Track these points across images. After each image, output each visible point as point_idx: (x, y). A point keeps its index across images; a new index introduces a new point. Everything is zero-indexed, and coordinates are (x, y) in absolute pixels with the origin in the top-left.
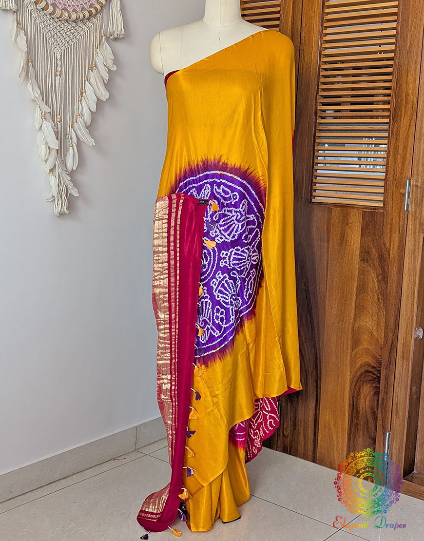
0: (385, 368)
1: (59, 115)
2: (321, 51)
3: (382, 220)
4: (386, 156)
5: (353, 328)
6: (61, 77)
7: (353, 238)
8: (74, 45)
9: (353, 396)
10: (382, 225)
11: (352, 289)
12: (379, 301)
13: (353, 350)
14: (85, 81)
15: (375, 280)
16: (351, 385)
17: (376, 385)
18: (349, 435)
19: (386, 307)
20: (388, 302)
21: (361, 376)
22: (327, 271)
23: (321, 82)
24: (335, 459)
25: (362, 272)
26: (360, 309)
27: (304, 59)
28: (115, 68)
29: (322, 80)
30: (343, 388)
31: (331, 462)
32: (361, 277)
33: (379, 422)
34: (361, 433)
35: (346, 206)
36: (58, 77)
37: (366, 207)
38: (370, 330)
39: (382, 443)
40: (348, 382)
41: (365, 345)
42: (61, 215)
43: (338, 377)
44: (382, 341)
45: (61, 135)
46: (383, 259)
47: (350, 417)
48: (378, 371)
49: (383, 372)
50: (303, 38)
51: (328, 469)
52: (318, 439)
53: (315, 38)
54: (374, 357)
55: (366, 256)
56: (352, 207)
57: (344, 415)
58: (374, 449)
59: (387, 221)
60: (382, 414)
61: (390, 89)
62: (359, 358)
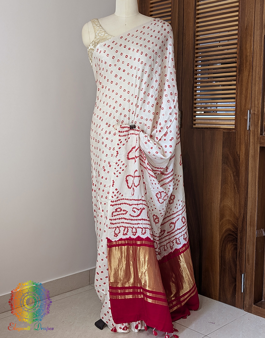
0: (240, 232)
3: (234, 136)
5: (220, 206)
7: (218, 149)
9: (222, 251)
10: (234, 140)
11: (218, 182)
12: (235, 189)
15: (232, 175)
16: (220, 243)
18: (220, 276)
19: (239, 192)
20: (240, 189)
21: (226, 237)
22: (203, 170)
24: (212, 292)
25: (224, 171)
26: (224, 194)
30: (215, 246)
31: (209, 294)
32: (224, 174)
33: (238, 267)
34: (227, 275)
35: (213, 129)
37: (224, 129)
39: (240, 281)
40: (218, 242)
41: (227, 217)
43: (212, 239)
46: (236, 162)
47: (220, 264)
49: (239, 235)
50: (184, 26)
51: (209, 298)
53: (191, 26)
55: (226, 160)
56: (216, 130)
57: (216, 263)
58: (235, 285)
59: (237, 137)
60: (239, 262)
61: (237, 54)
62: (224, 226)
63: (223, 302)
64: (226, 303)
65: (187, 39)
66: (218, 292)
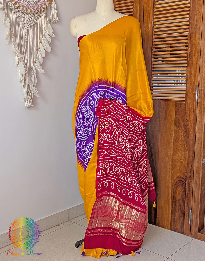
0: (188, 178)
1: (27, 59)
2: (153, 27)
3: (185, 107)
4: (186, 76)
5: (172, 159)
6: (27, 41)
7: (171, 116)
8: (33, 25)
9: (173, 193)
10: (185, 109)
11: (171, 140)
12: (184, 146)
13: (172, 170)
14: (39, 43)
16: (172, 187)
17: (184, 187)
18: (172, 211)
19: (188, 149)
21: (177, 183)
22: (159, 132)
23: (154, 41)
24: (165, 223)
25: (176, 132)
26: (175, 150)
27: (145, 30)
28: (54, 36)
29: (154, 40)
30: (168, 189)
31: (163, 225)
32: (176, 134)
33: (186, 205)
34: (177, 210)
35: (167, 101)
36: (26, 41)
37: (177, 101)
38: (180, 160)
39: (188, 215)
40: (171, 186)
42: (29, 107)
43: (166, 183)
44: (186, 166)
45: (28, 69)
46: (186, 126)
47: (172, 203)
48: (185, 180)
49: (187, 181)
50: (144, 20)
51: (162, 228)
52: (157, 214)
53: (150, 20)
54: (183, 173)
55: (178, 125)
56: (170, 101)
57: (169, 202)
58: (184, 218)
59: (187, 107)
60: (187, 201)
61: (188, 43)
62: (175, 174)
63: (174, 231)
64: (176, 232)
65: (146, 30)
66: (170, 223)
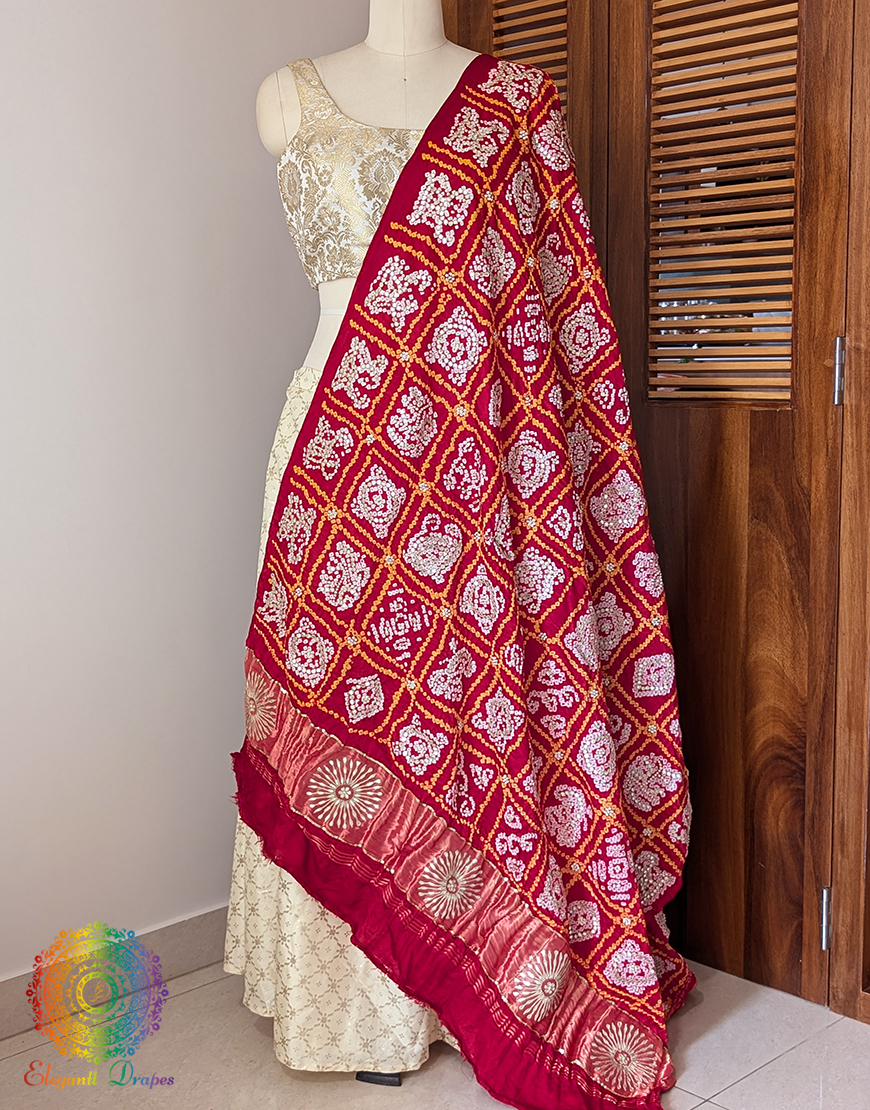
0: (813, 747)
2: (649, 79)
3: (791, 427)
5: (744, 664)
7: (734, 470)
9: (752, 812)
10: (791, 439)
11: (737, 579)
12: (793, 604)
13: (746, 711)
15: (784, 559)
16: (747, 786)
17: (796, 787)
19: (808, 615)
20: (811, 604)
25: (756, 542)
26: (756, 624)
27: (617, 96)
32: (756, 553)
33: (809, 867)
35: (718, 403)
37: (757, 402)
38: (778, 668)
39: (815, 912)
41: (770, 700)
44: (803, 690)
46: (798, 511)
48: (799, 755)
49: (810, 758)
53: (637, 52)
54: (790, 725)
55: (763, 508)
56: (728, 404)
58: (801, 925)
59: (800, 430)
60: (812, 848)
62: (760, 728)
